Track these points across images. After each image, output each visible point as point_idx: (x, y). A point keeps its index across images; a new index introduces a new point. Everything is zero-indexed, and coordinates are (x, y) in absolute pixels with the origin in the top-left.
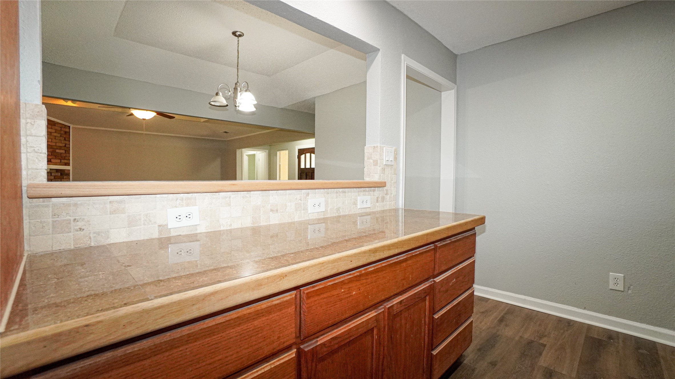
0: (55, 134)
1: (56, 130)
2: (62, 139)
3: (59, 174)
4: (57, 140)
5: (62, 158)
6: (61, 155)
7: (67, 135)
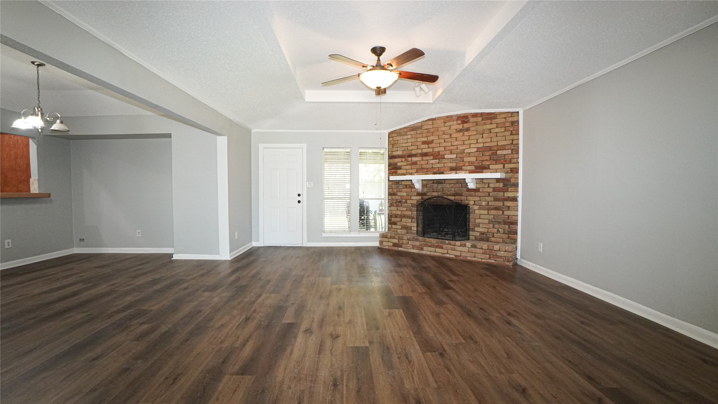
0: (497, 130)
1: (497, 124)
2: (508, 133)
3: (501, 185)
4: (499, 138)
5: (506, 161)
6: (505, 158)
7: (515, 126)
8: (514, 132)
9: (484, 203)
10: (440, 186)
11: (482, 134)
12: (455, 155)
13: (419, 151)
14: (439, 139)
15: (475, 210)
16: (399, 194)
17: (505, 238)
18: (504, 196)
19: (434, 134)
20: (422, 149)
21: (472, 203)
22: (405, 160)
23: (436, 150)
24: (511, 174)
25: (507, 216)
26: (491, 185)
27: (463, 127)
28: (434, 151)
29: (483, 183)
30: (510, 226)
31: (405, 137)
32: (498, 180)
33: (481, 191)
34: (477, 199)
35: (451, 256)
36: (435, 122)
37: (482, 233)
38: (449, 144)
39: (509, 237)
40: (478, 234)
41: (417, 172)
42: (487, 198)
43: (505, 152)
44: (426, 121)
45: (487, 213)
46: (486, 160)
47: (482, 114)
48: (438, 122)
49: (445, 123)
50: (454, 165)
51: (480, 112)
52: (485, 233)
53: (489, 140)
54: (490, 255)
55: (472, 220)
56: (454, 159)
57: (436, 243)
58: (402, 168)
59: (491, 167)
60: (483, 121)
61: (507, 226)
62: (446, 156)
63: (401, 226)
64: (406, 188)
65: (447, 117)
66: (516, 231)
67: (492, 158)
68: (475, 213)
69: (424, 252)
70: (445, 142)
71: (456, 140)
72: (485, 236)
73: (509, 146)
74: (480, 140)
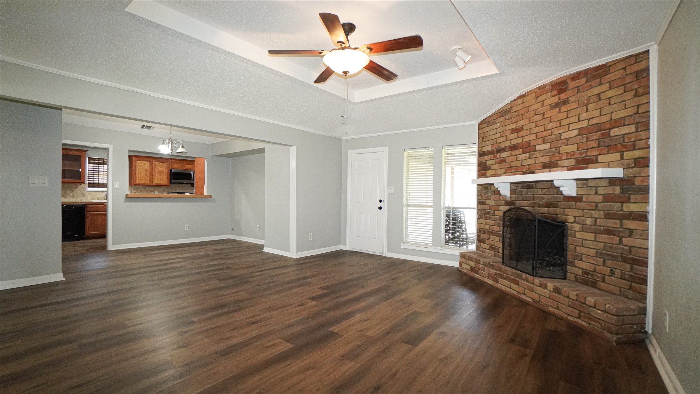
0: (610, 94)
1: (610, 82)
2: (629, 95)
3: (617, 190)
4: (614, 106)
5: (625, 147)
6: (624, 140)
7: (642, 80)
8: (641, 91)
9: (589, 221)
10: (530, 192)
11: (587, 105)
12: (549, 144)
13: (508, 144)
14: (530, 123)
15: (575, 231)
16: (488, 202)
17: (624, 287)
18: (622, 210)
19: (524, 116)
20: (511, 140)
21: (571, 219)
22: (493, 158)
23: (527, 139)
24: (634, 169)
25: (627, 248)
26: (601, 191)
27: (559, 99)
28: (524, 141)
29: (587, 186)
30: (634, 266)
31: (495, 126)
32: (612, 181)
33: (584, 200)
34: (578, 213)
35: (528, 299)
36: (525, 99)
37: (586, 272)
38: (542, 128)
39: (631, 287)
40: (580, 272)
41: (505, 173)
42: (593, 212)
43: (624, 130)
44: (515, 100)
45: (593, 239)
46: (593, 148)
47: (586, 73)
48: (529, 98)
49: (537, 98)
50: (546, 160)
51: (584, 69)
52: (591, 273)
53: (597, 113)
54: (580, 311)
55: (570, 247)
56: (547, 150)
57: (512, 275)
58: (491, 169)
59: (600, 158)
60: (588, 84)
61: (628, 266)
62: (538, 148)
63: (489, 246)
64: (495, 195)
65: (540, 88)
66: (645, 278)
67: (602, 144)
68: (575, 237)
69: (499, 286)
70: (536, 126)
71: (551, 122)
72: (590, 276)
73: (632, 118)
74: (584, 116)
